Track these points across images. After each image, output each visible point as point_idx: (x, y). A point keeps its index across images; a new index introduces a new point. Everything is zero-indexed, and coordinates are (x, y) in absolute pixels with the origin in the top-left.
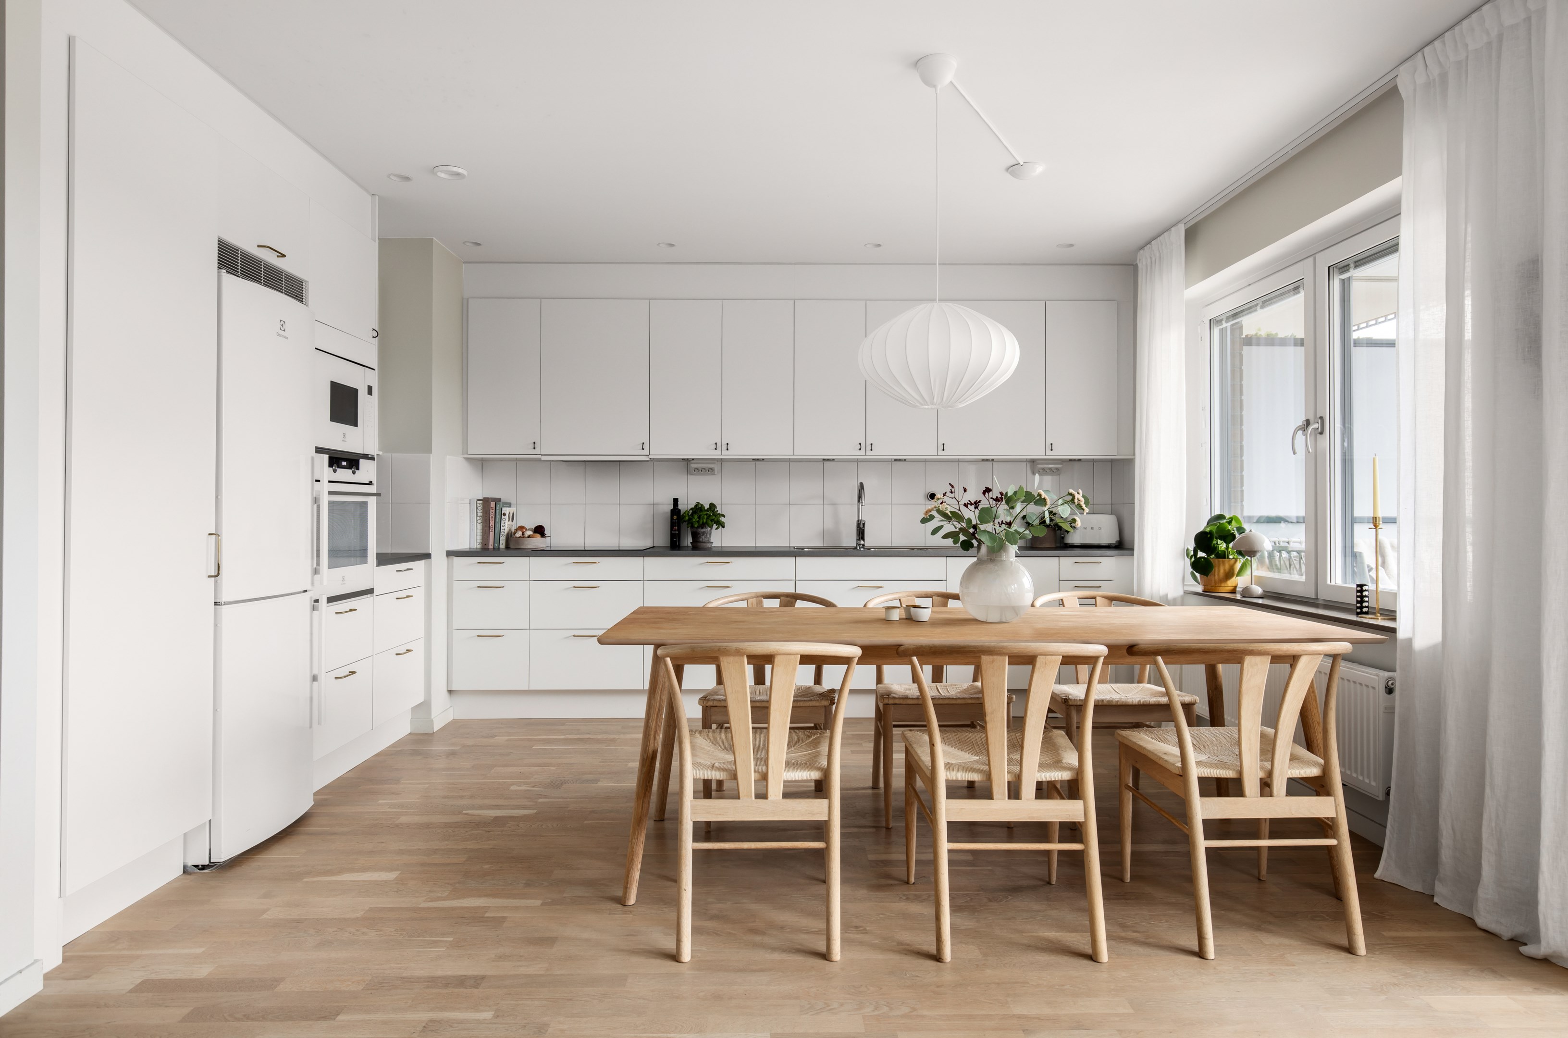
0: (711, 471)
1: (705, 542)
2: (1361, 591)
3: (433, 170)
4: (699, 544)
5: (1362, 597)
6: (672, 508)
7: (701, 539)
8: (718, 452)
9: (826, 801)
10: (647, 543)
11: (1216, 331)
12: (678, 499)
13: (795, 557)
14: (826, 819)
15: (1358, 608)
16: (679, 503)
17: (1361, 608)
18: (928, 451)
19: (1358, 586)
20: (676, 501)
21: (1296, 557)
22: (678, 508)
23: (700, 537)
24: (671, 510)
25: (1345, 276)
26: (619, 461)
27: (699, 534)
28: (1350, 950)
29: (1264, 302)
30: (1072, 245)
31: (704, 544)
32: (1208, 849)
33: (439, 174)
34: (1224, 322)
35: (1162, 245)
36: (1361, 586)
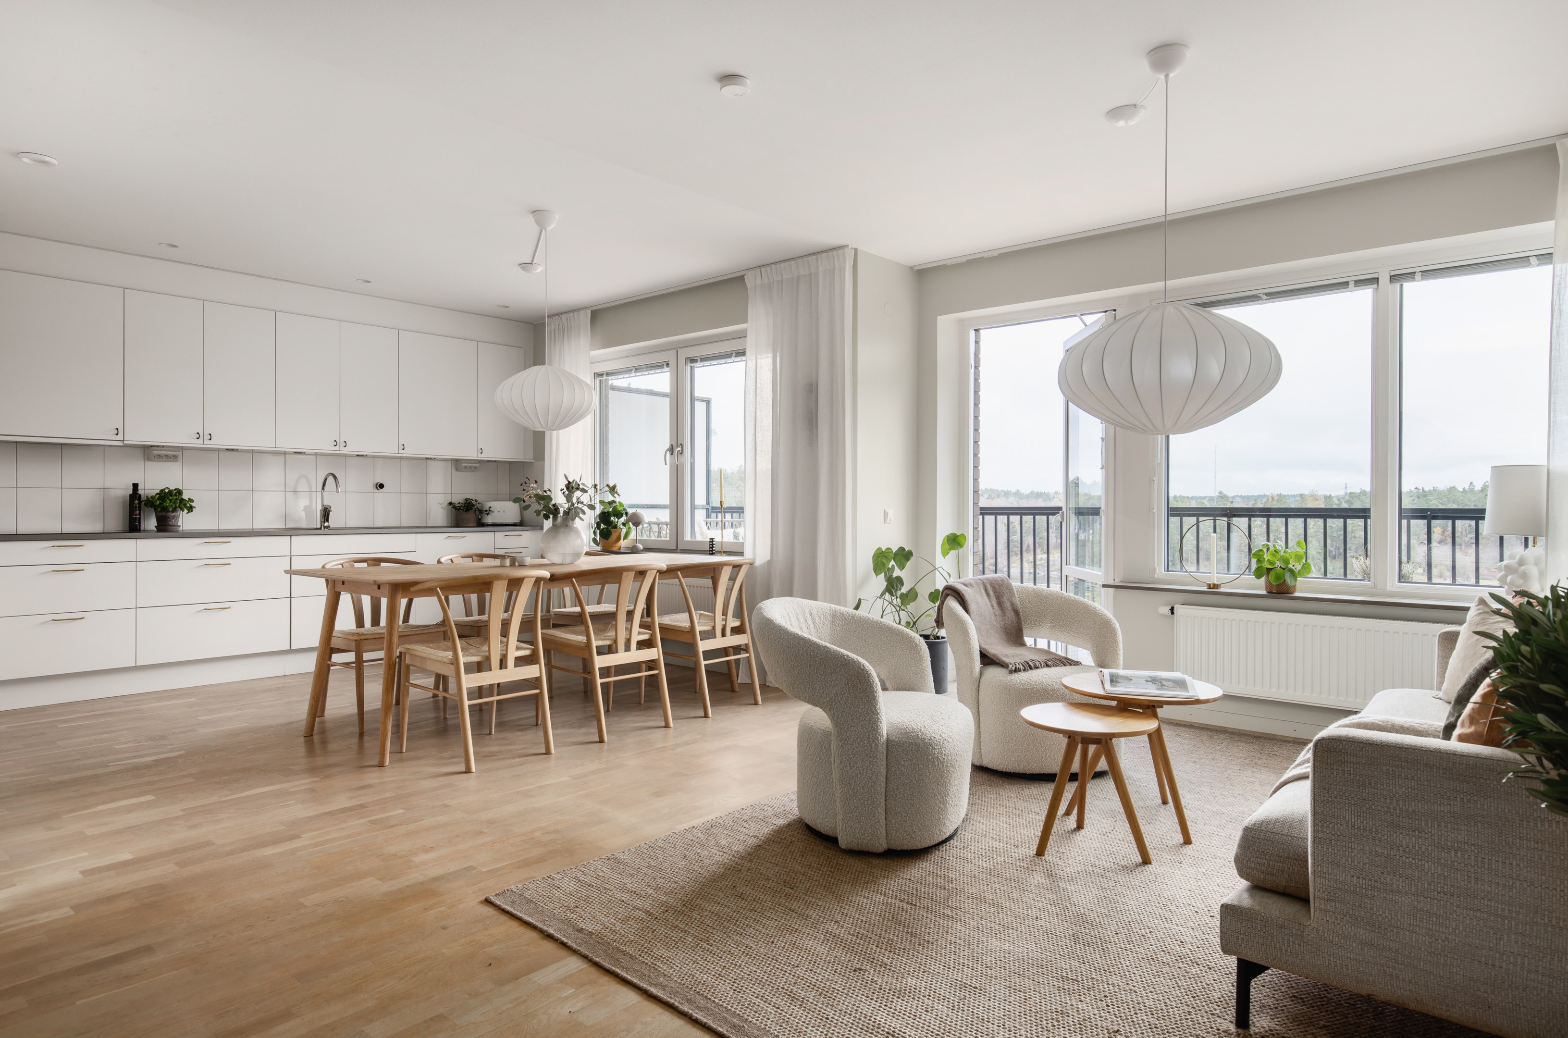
0: (174, 458)
1: (174, 526)
2: (712, 542)
3: (18, 154)
4: (169, 528)
5: (713, 545)
6: (131, 492)
7: (170, 523)
8: (200, 441)
9: (538, 665)
10: (98, 528)
11: (598, 380)
12: (138, 484)
13: (291, 536)
14: (539, 675)
15: (710, 551)
16: (139, 488)
17: (712, 551)
18: (392, 449)
19: (710, 539)
20: (135, 486)
21: (647, 527)
22: (138, 494)
23: (170, 521)
24: (130, 495)
25: (692, 365)
26: (61, 444)
27: (169, 518)
28: (756, 703)
29: (636, 369)
30: (508, 307)
31: (172, 527)
32: (705, 665)
33: (23, 159)
34: (604, 376)
35: (570, 320)
36: (712, 539)
